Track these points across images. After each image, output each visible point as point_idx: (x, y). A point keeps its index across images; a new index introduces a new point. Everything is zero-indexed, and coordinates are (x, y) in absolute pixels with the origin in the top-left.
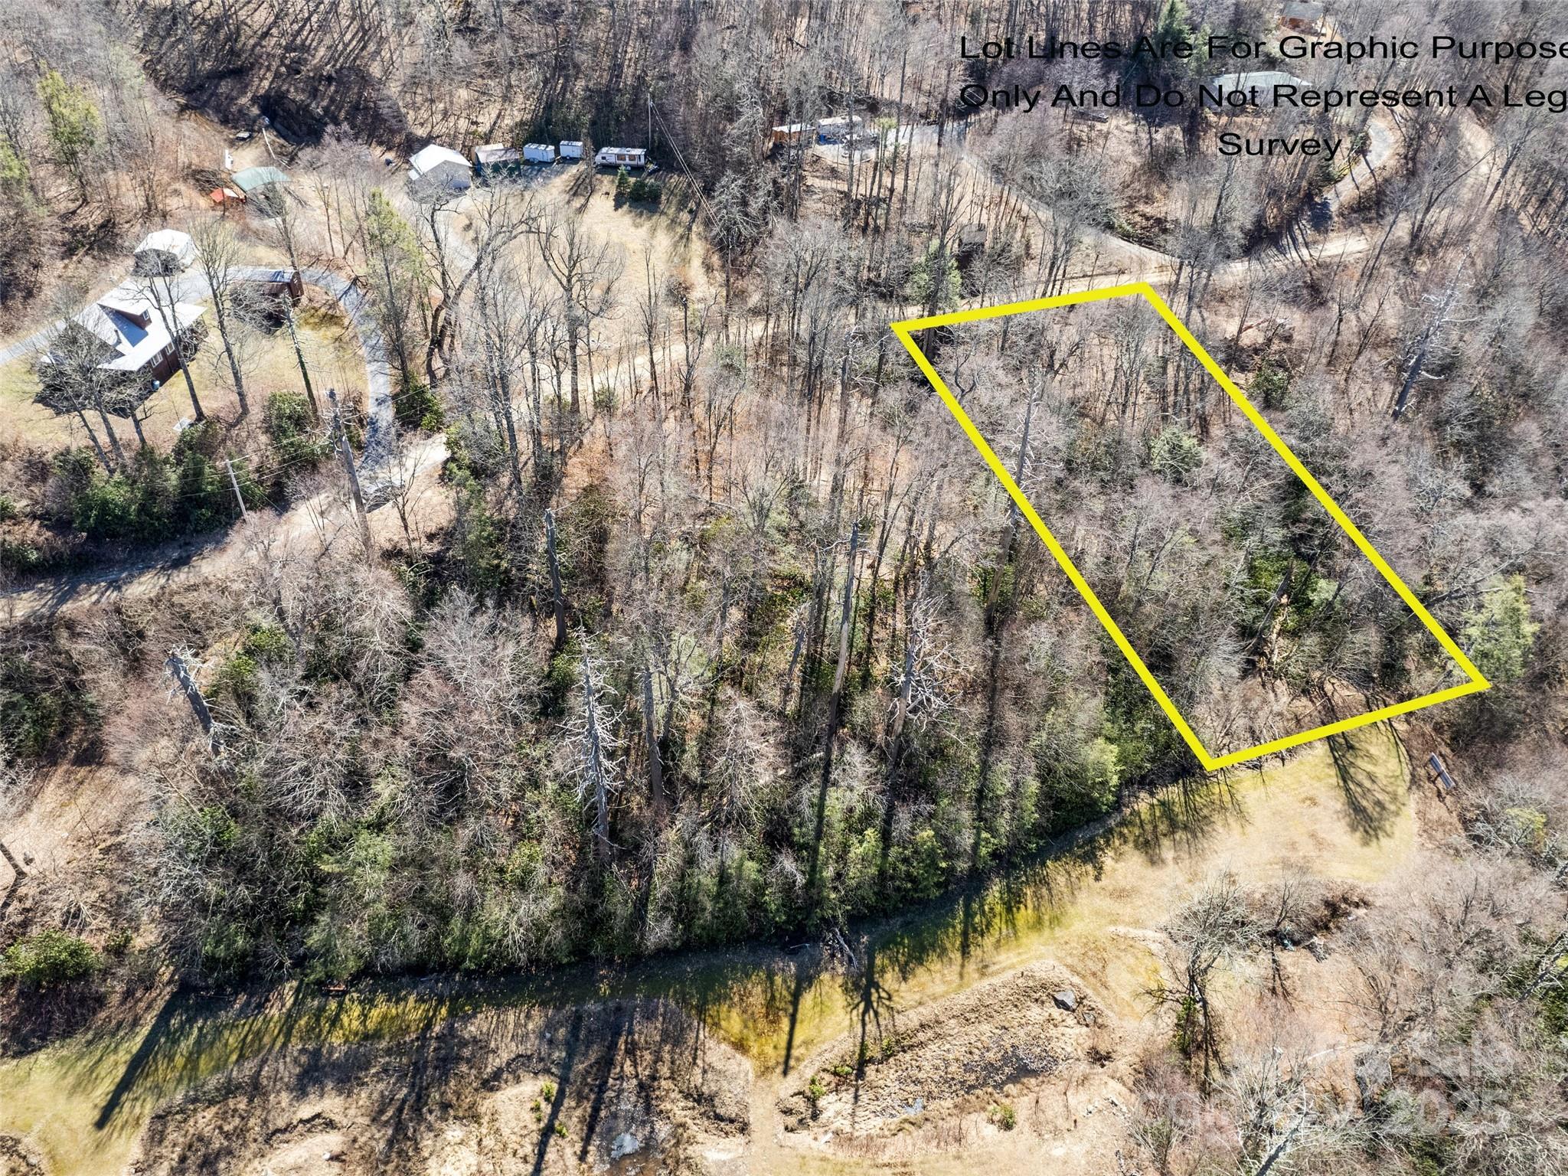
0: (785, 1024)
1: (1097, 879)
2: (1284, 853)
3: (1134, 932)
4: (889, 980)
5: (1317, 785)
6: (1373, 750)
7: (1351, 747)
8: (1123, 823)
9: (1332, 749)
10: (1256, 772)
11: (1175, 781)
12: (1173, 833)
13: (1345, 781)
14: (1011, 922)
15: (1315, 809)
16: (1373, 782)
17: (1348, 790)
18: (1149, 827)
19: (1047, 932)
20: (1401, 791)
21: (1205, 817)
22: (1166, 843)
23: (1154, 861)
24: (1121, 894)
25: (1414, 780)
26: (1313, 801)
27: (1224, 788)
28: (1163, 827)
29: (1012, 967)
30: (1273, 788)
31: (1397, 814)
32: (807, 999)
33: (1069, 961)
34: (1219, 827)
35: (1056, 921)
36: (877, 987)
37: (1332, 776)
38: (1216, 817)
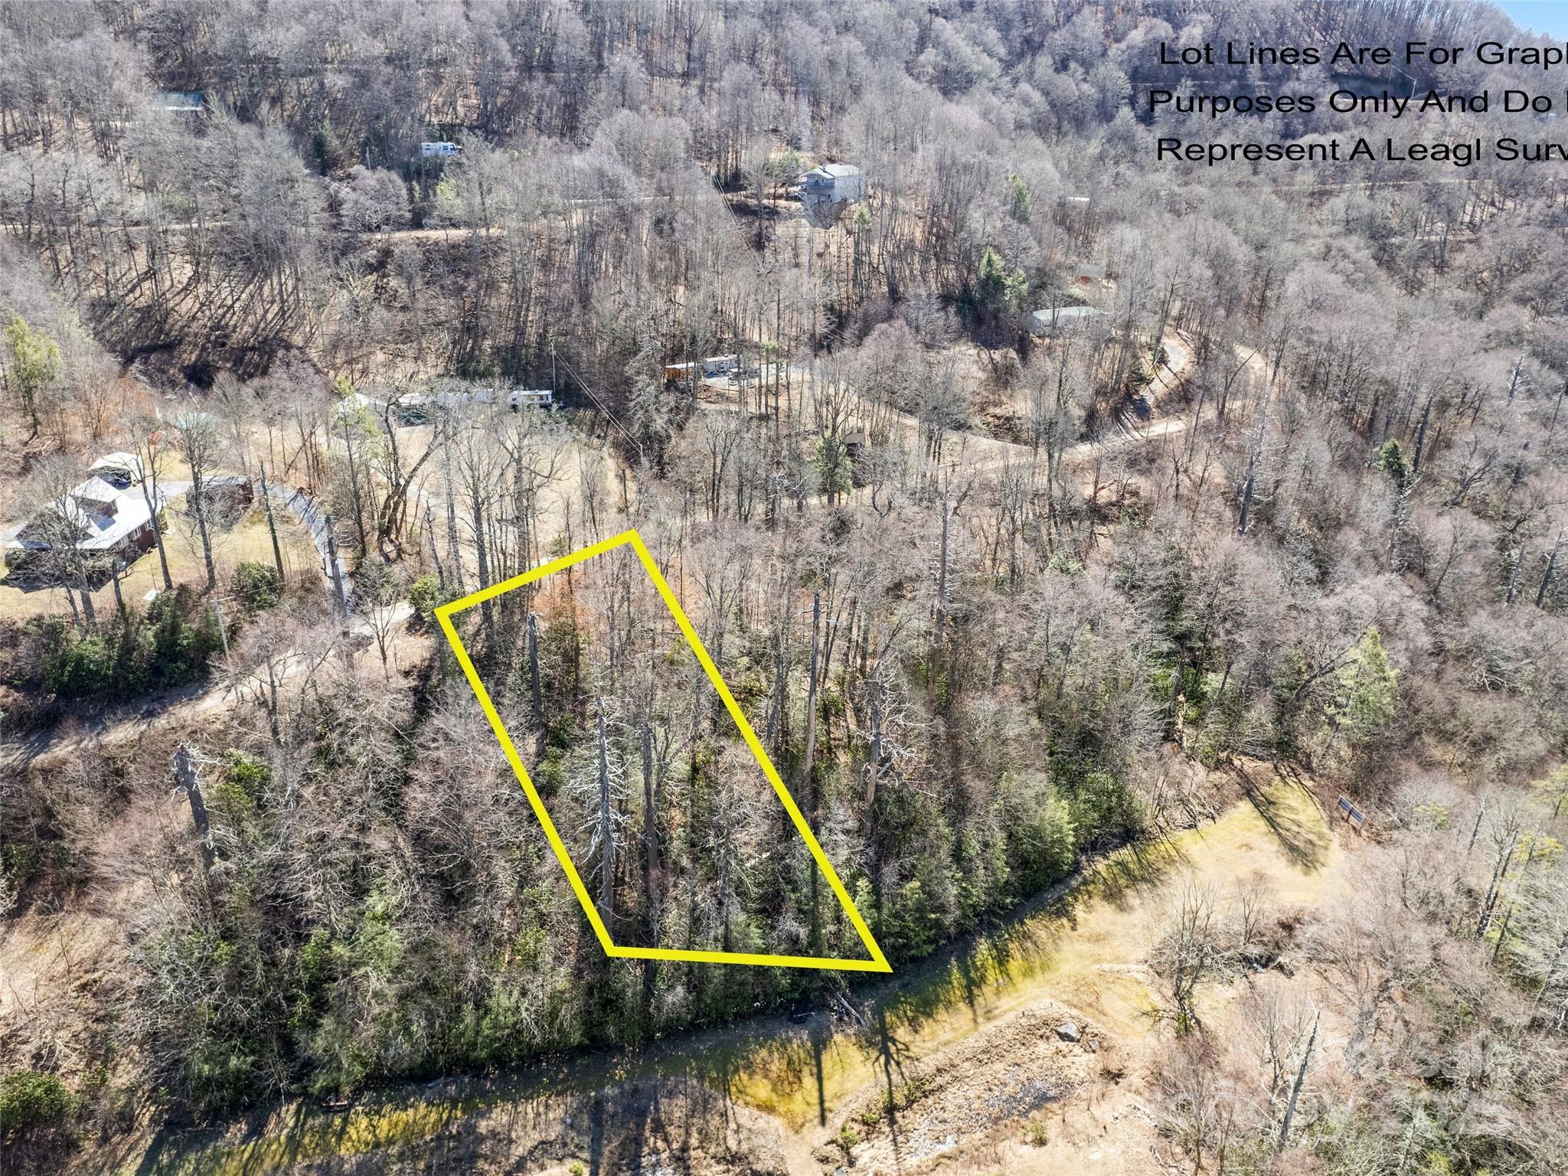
1: (1073, 929)
3: (1116, 967)
4: (902, 1034)
6: (1293, 804)
7: (1271, 803)
8: (1085, 882)
9: (1257, 806)
11: (1123, 845)
14: (1005, 973)
15: (1252, 853)
17: (1279, 835)
21: (1159, 869)
22: (1129, 892)
23: (1122, 909)
24: (1098, 938)
26: (1249, 847)
27: (1168, 846)
28: (1123, 881)
29: (1012, 1009)
30: (1211, 840)
31: (1326, 848)
32: (826, 1058)
33: (1064, 997)
34: (1172, 876)
35: (1045, 967)
36: (894, 1041)
38: (1168, 868)
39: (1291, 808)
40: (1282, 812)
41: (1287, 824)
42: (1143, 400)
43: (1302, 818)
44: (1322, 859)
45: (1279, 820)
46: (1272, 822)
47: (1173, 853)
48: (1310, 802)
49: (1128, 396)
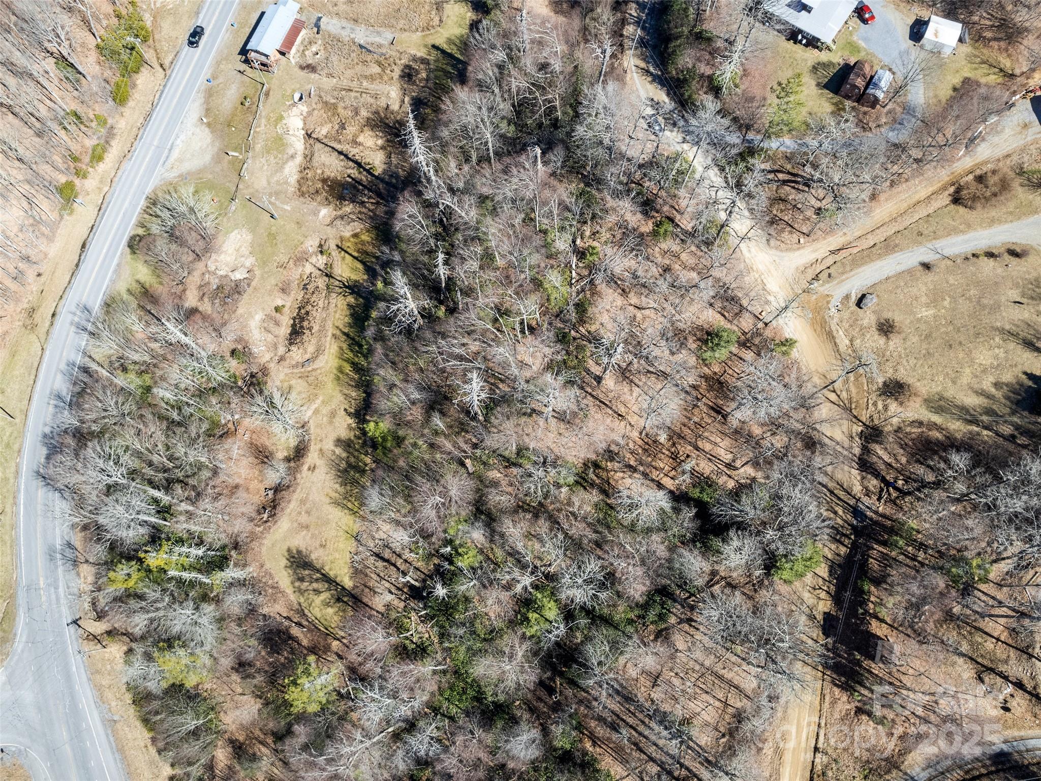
0: (356, 254)
3: (314, 407)
4: (351, 299)
5: (330, 557)
6: (330, 611)
7: (339, 600)
9: (343, 588)
10: (354, 535)
12: (347, 462)
13: (323, 574)
14: (347, 360)
15: (318, 543)
16: (314, 590)
18: (356, 454)
19: (335, 371)
20: (302, 600)
23: (339, 442)
24: (333, 414)
26: (323, 546)
29: (330, 348)
32: (360, 266)
33: (319, 371)
35: (338, 379)
36: (351, 294)
37: (330, 571)
39: (328, 604)
40: (328, 595)
41: (320, 586)
43: (318, 600)
44: (289, 571)
45: (326, 585)
48: (323, 621)
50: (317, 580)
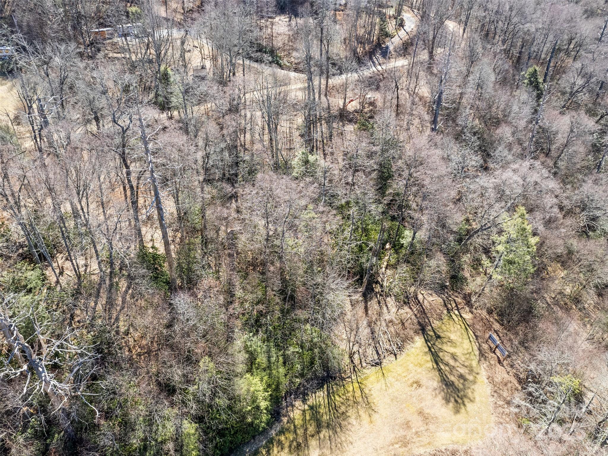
2: (402, 433)
5: (419, 370)
6: (453, 337)
7: (438, 337)
8: (282, 432)
9: (426, 341)
10: (378, 367)
11: (320, 386)
12: (318, 432)
13: (437, 364)
15: (420, 390)
16: (456, 360)
17: (440, 370)
18: (300, 432)
20: (474, 363)
21: (343, 413)
22: (313, 442)
25: (482, 354)
26: (418, 384)
27: (356, 385)
28: (311, 429)
30: (390, 378)
31: (474, 382)
34: (352, 420)
37: (428, 361)
38: (351, 412)
39: (451, 341)
40: (445, 347)
41: (447, 358)
42: (387, 48)
43: (458, 351)
44: (470, 394)
45: (441, 354)
46: (436, 359)
47: (358, 393)
48: (466, 336)
49: (379, 45)
50: (447, 364)
